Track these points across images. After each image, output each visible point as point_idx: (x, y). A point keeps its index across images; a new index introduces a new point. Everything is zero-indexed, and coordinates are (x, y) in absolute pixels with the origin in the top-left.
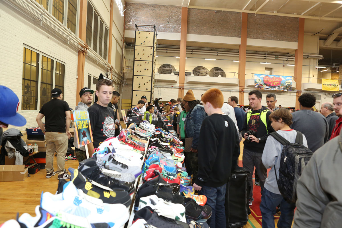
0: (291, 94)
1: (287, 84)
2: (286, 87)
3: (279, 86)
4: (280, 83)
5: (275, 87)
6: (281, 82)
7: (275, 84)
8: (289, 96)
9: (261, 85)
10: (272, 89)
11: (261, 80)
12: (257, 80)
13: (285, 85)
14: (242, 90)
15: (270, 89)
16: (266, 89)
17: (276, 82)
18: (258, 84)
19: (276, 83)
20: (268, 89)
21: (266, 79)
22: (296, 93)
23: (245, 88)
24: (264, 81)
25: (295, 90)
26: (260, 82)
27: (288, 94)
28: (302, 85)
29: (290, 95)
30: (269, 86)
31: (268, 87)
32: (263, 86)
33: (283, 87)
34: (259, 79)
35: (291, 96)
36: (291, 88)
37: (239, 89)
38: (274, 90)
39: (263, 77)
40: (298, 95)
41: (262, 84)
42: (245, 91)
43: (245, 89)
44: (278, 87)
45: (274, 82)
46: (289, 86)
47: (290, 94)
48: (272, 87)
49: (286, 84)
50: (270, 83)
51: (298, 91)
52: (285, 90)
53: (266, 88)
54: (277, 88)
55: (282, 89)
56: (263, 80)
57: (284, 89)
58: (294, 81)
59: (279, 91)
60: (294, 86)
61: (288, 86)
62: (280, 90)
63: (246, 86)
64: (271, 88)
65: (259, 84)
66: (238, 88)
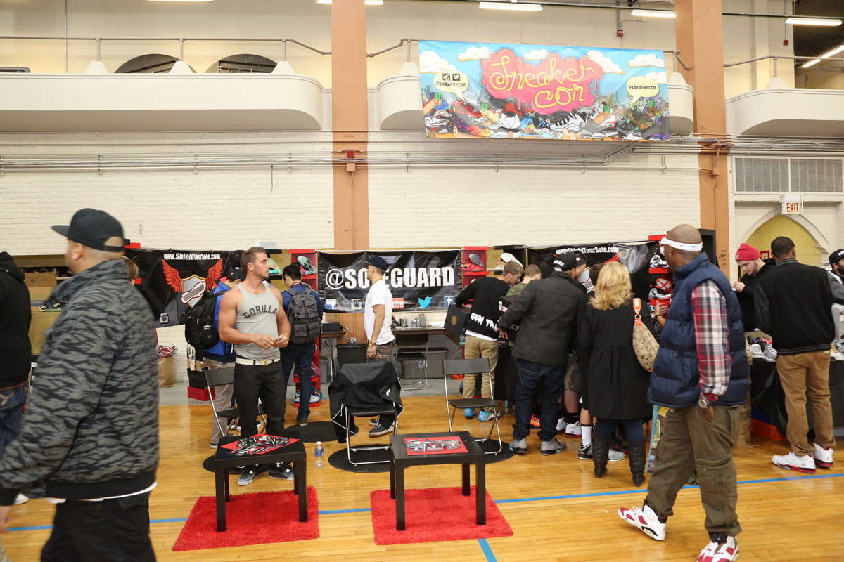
0: (668, 165)
1: (637, 94)
2: (635, 118)
3: (587, 111)
4: (591, 91)
5: (560, 117)
6: (597, 87)
7: (557, 97)
8: (659, 176)
9: (469, 108)
10: (545, 134)
11: (464, 79)
12: (439, 78)
13: (629, 104)
14: (351, 154)
15: (532, 133)
16: (504, 135)
17: (567, 84)
18: (444, 105)
19: (566, 90)
20: (516, 135)
21: (500, 69)
22: (696, 158)
23: (371, 137)
24: (484, 83)
25: (691, 136)
26: (459, 92)
27: (653, 162)
28: (729, 109)
29: (664, 170)
30: (523, 115)
31: (514, 122)
32: (479, 114)
33: (613, 119)
34: (452, 70)
35: (668, 176)
36: (663, 119)
37: (330, 148)
38: (560, 136)
39: (482, 60)
40: (713, 165)
41: (474, 102)
42: (370, 158)
43: (370, 148)
44: (583, 116)
45: (553, 86)
46: (653, 110)
47: (664, 162)
48: (545, 117)
49: (631, 97)
50: (529, 94)
51: (708, 144)
52: (630, 137)
53: (503, 128)
54: (576, 122)
55: (610, 129)
56: (477, 78)
57: (622, 128)
58: (678, 79)
59: (593, 141)
60: (679, 106)
61: (647, 108)
62: (597, 135)
63: (374, 123)
64: (536, 123)
65: (450, 101)
66: (322, 146)
